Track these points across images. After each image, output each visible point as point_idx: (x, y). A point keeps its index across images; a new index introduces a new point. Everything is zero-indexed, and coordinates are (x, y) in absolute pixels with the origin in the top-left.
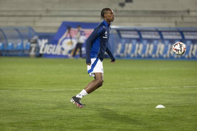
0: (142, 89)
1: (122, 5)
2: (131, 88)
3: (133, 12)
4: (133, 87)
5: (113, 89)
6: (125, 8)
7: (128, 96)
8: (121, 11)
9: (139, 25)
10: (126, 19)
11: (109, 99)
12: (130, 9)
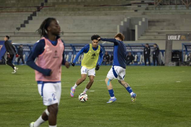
0: (32, 85)
1: (18, 29)
2: (25, 84)
3: (26, 33)
4: (27, 84)
5: (13, 85)
6: (20, 31)
7: (23, 90)
8: (18, 33)
9: (30, 42)
10: (21, 38)
11: (10, 92)
12: (23, 32)
